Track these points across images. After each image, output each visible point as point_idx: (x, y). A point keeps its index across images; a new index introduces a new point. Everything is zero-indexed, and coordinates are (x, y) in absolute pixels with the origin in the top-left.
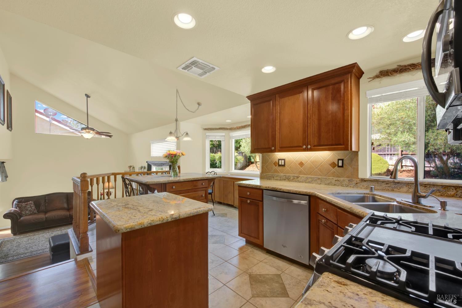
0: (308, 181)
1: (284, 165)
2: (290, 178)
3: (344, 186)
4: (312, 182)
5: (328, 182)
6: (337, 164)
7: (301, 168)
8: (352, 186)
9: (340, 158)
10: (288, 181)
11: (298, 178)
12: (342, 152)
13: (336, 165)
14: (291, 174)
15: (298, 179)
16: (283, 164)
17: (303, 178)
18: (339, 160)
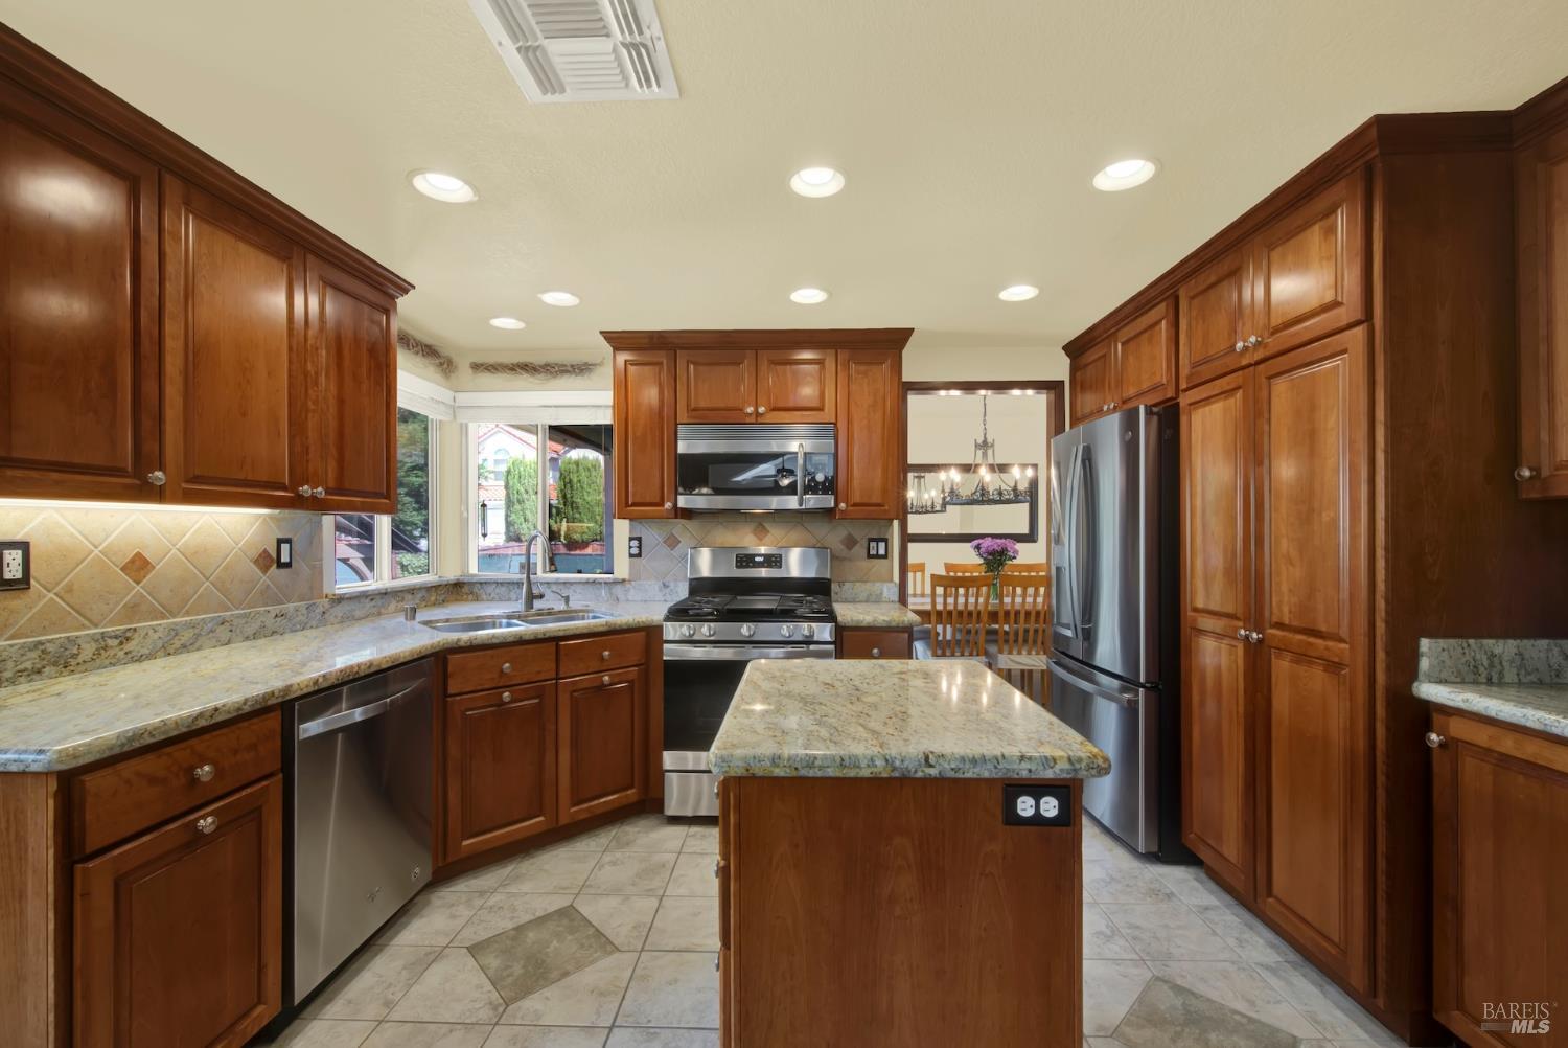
0: (177, 644)
1: (24, 583)
2: (74, 656)
3: (296, 631)
4: (197, 645)
5: (255, 626)
6: (274, 556)
7: (138, 588)
8: (314, 623)
9: (281, 536)
10: (61, 674)
11: (128, 639)
12: (286, 513)
13: (272, 560)
14: (78, 629)
15: (128, 647)
16: (19, 575)
17: (156, 636)
18: (280, 542)
